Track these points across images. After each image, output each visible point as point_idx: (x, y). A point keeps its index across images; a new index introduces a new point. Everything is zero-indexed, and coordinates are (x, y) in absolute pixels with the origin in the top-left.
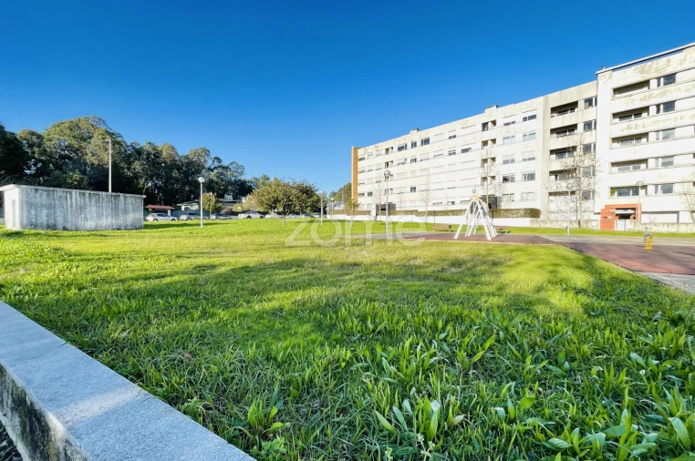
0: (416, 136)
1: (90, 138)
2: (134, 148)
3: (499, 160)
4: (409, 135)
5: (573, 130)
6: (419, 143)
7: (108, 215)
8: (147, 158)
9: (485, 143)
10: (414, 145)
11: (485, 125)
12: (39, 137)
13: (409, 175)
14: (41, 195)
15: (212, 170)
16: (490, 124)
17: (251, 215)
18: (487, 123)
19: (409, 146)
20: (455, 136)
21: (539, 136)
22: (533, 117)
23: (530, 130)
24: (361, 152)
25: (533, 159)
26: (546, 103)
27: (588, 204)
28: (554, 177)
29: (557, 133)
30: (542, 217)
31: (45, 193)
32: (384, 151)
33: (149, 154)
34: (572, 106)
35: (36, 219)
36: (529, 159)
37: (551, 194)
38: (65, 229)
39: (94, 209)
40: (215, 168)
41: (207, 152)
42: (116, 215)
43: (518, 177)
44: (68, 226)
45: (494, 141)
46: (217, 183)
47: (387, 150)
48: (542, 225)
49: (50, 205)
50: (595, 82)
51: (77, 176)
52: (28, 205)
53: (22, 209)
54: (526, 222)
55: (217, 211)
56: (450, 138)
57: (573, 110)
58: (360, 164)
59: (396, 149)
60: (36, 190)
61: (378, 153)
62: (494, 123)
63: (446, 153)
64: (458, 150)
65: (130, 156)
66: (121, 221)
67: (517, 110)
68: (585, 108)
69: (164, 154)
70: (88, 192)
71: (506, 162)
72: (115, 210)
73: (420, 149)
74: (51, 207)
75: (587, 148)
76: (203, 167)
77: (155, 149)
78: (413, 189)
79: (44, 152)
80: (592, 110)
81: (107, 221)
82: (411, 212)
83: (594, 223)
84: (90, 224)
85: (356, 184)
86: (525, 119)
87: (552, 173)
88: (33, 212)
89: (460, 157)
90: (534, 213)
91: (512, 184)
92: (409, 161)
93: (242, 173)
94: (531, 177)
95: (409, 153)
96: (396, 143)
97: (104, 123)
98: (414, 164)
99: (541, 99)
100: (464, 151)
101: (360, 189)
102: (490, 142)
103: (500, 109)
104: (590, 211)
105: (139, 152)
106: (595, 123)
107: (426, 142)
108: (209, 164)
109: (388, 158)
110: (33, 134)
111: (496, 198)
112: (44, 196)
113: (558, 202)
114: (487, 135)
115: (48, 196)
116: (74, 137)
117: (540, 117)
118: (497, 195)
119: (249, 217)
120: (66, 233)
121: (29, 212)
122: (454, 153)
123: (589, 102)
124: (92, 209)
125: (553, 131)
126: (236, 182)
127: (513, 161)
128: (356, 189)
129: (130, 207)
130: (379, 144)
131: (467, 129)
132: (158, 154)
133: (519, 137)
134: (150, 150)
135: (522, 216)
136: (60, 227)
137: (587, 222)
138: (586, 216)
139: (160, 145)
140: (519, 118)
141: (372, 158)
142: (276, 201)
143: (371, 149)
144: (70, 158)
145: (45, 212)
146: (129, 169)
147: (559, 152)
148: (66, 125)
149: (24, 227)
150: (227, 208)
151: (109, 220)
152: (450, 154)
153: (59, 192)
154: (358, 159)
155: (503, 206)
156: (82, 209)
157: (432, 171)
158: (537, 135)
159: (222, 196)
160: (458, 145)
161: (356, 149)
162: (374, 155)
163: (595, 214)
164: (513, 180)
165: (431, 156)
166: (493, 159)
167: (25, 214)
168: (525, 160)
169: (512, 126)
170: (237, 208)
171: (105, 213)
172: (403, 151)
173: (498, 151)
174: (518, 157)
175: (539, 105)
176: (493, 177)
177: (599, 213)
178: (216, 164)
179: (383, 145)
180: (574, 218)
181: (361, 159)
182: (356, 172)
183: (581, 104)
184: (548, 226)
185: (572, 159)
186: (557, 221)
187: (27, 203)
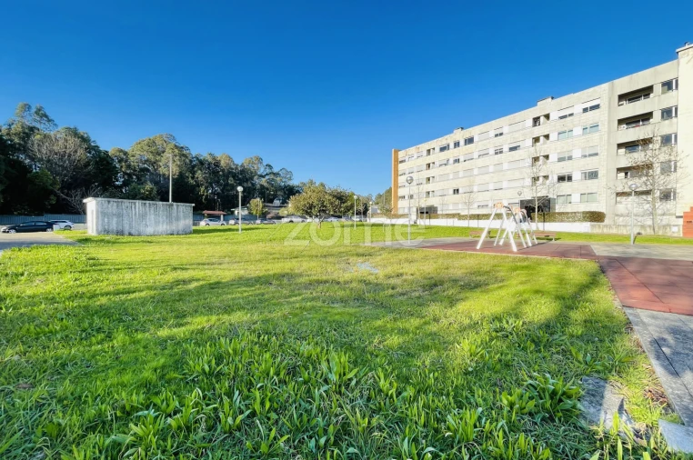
0: (459, 135)
1: (163, 152)
2: (197, 159)
3: (553, 158)
4: (451, 135)
5: (648, 119)
6: (462, 143)
7: (163, 222)
8: (209, 168)
9: (536, 140)
10: (457, 144)
11: (536, 120)
12: (125, 153)
13: (451, 177)
14: (113, 205)
15: (263, 177)
16: (542, 119)
17: (294, 219)
18: (539, 118)
19: (452, 146)
20: (501, 134)
21: (603, 128)
22: (597, 107)
23: (591, 122)
24: (401, 154)
25: (596, 154)
26: (612, 89)
27: (668, 206)
28: (623, 174)
29: (627, 124)
30: (607, 221)
31: (115, 204)
32: (425, 153)
33: (209, 164)
34: (646, 92)
35: (109, 226)
36: (590, 155)
37: (618, 194)
38: (130, 234)
39: (152, 216)
40: (267, 174)
41: (260, 160)
42: (171, 222)
43: (577, 176)
44: (133, 232)
45: (547, 137)
46: (267, 189)
47: (429, 151)
48: (605, 231)
49: (119, 214)
50: (675, 61)
51: (149, 186)
52: (102, 214)
53: (97, 218)
54: (585, 227)
55: (264, 216)
56: (496, 135)
57: (647, 95)
58: (401, 166)
59: (437, 149)
60: (109, 202)
61: (420, 154)
62: (547, 117)
63: (492, 151)
64: (506, 149)
65: (194, 167)
66: (174, 228)
67: (575, 101)
68: (663, 93)
69: (222, 163)
70: (148, 202)
71: (561, 160)
72: (169, 217)
73: (463, 149)
74: (119, 216)
75: (667, 140)
76: (256, 174)
77: (214, 159)
78: (456, 191)
79: (129, 167)
80: (672, 93)
81: (163, 227)
82: (453, 216)
83: (675, 229)
84: (150, 230)
85: (397, 187)
86: (585, 110)
87: (619, 170)
88: (106, 220)
89: (507, 155)
90: (596, 217)
91: (570, 183)
92: (451, 161)
93: (290, 179)
94: (593, 175)
95: (452, 154)
96: (436, 143)
97: (174, 139)
98: (457, 164)
99: (605, 86)
100: (512, 149)
101: (401, 192)
102: (542, 138)
103: (555, 101)
104: (670, 215)
105: (202, 163)
106: (676, 109)
107: (470, 141)
108: (262, 171)
109: (429, 159)
110: (121, 151)
111: (549, 201)
112: (115, 207)
113: (629, 203)
114: (538, 131)
115: (118, 206)
116: (152, 152)
117: (604, 106)
118: (551, 196)
119: (291, 221)
120: (131, 238)
121: (103, 220)
122: (501, 152)
123: (668, 85)
124: (151, 217)
125: (621, 122)
126: (285, 187)
127: (570, 158)
128: (396, 192)
129: (181, 214)
130: (420, 146)
131: (516, 126)
132: (217, 164)
133: (578, 131)
134: (210, 160)
135: (579, 220)
136: (127, 233)
137: (665, 227)
138: (665, 220)
139: (219, 155)
140: (578, 109)
141: (413, 159)
142: (311, 207)
143: (412, 150)
144: (148, 170)
145: (115, 220)
146: (193, 178)
147: (630, 146)
148: (146, 142)
149: (99, 233)
150: (273, 212)
151: (165, 227)
152: (496, 153)
153: (127, 202)
154: (398, 162)
155: (558, 208)
156: (143, 216)
157: (476, 172)
158: (600, 127)
159: (271, 201)
160: (505, 143)
161: (396, 152)
162: (415, 157)
163: (678, 217)
164: (570, 178)
165: (476, 156)
166: (547, 157)
167: (100, 223)
168: (585, 156)
169: (569, 119)
170: (283, 212)
171: (161, 220)
172: (446, 152)
173: (551, 148)
174: (577, 153)
175: (604, 93)
176: (546, 177)
177: (681, 217)
178: (268, 171)
179: (425, 146)
180: (649, 222)
181: (402, 162)
182: (397, 175)
183: (658, 89)
184: (614, 231)
185: (643, 154)
186: (625, 226)
187: (102, 212)
